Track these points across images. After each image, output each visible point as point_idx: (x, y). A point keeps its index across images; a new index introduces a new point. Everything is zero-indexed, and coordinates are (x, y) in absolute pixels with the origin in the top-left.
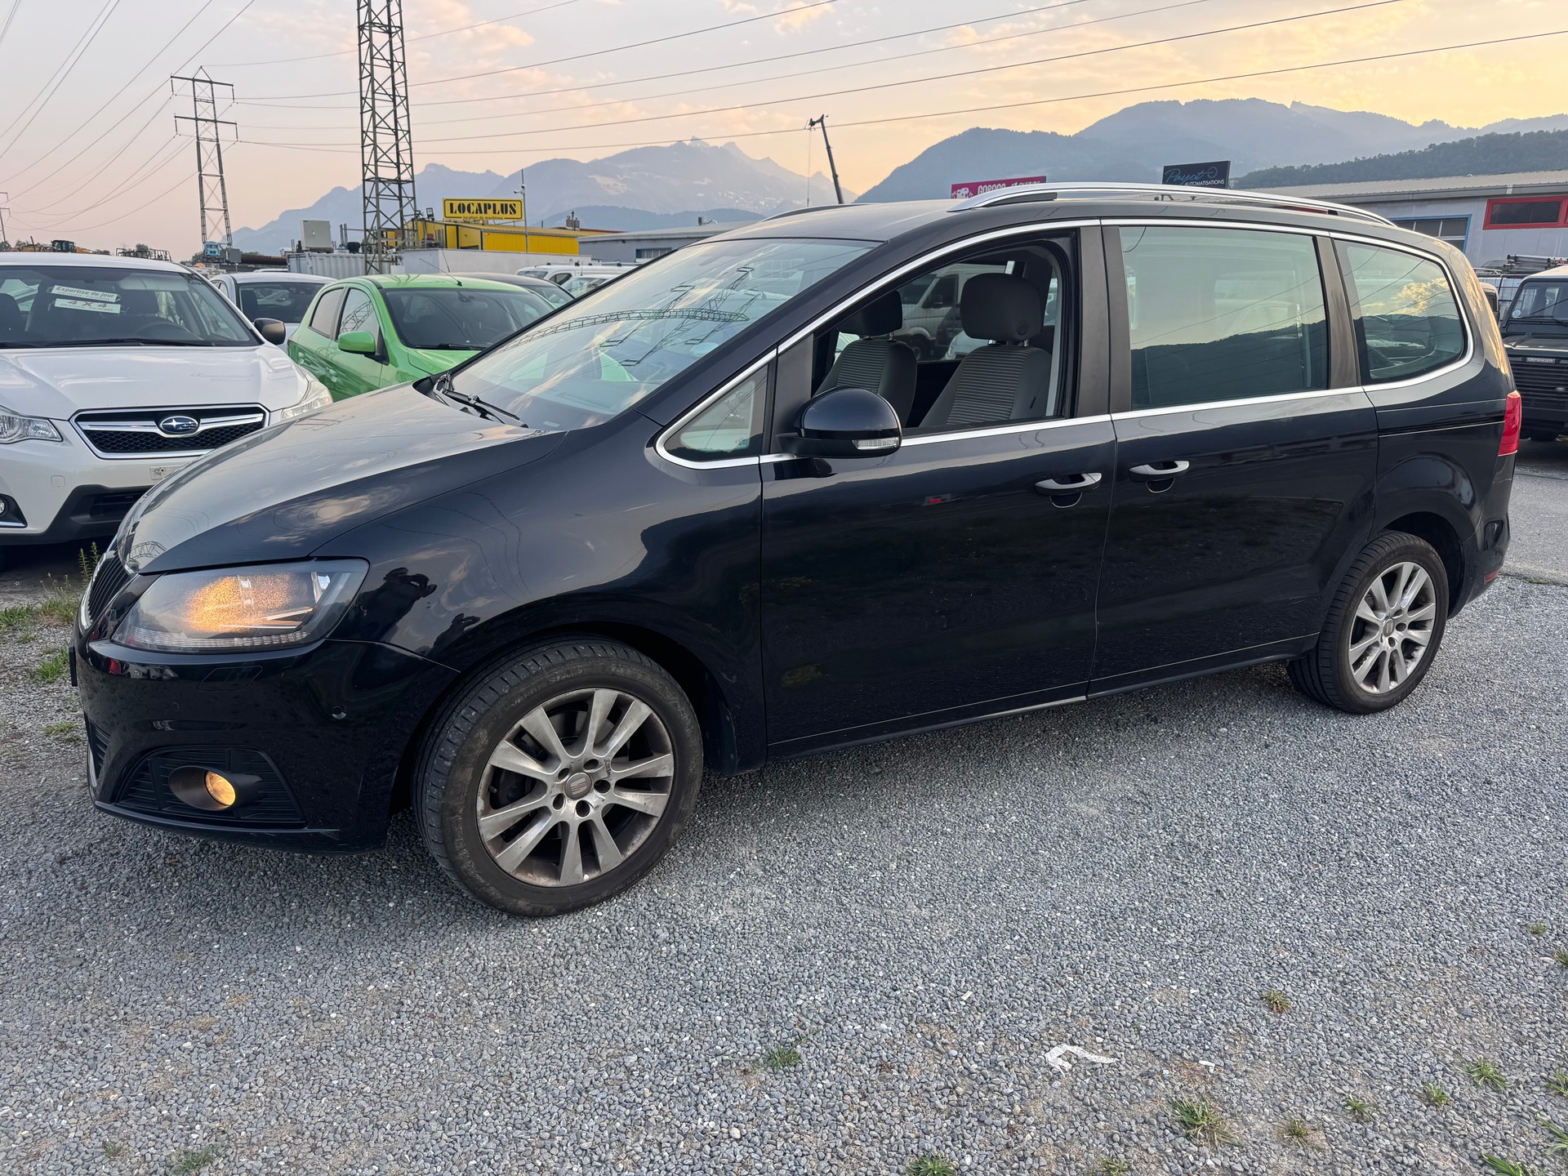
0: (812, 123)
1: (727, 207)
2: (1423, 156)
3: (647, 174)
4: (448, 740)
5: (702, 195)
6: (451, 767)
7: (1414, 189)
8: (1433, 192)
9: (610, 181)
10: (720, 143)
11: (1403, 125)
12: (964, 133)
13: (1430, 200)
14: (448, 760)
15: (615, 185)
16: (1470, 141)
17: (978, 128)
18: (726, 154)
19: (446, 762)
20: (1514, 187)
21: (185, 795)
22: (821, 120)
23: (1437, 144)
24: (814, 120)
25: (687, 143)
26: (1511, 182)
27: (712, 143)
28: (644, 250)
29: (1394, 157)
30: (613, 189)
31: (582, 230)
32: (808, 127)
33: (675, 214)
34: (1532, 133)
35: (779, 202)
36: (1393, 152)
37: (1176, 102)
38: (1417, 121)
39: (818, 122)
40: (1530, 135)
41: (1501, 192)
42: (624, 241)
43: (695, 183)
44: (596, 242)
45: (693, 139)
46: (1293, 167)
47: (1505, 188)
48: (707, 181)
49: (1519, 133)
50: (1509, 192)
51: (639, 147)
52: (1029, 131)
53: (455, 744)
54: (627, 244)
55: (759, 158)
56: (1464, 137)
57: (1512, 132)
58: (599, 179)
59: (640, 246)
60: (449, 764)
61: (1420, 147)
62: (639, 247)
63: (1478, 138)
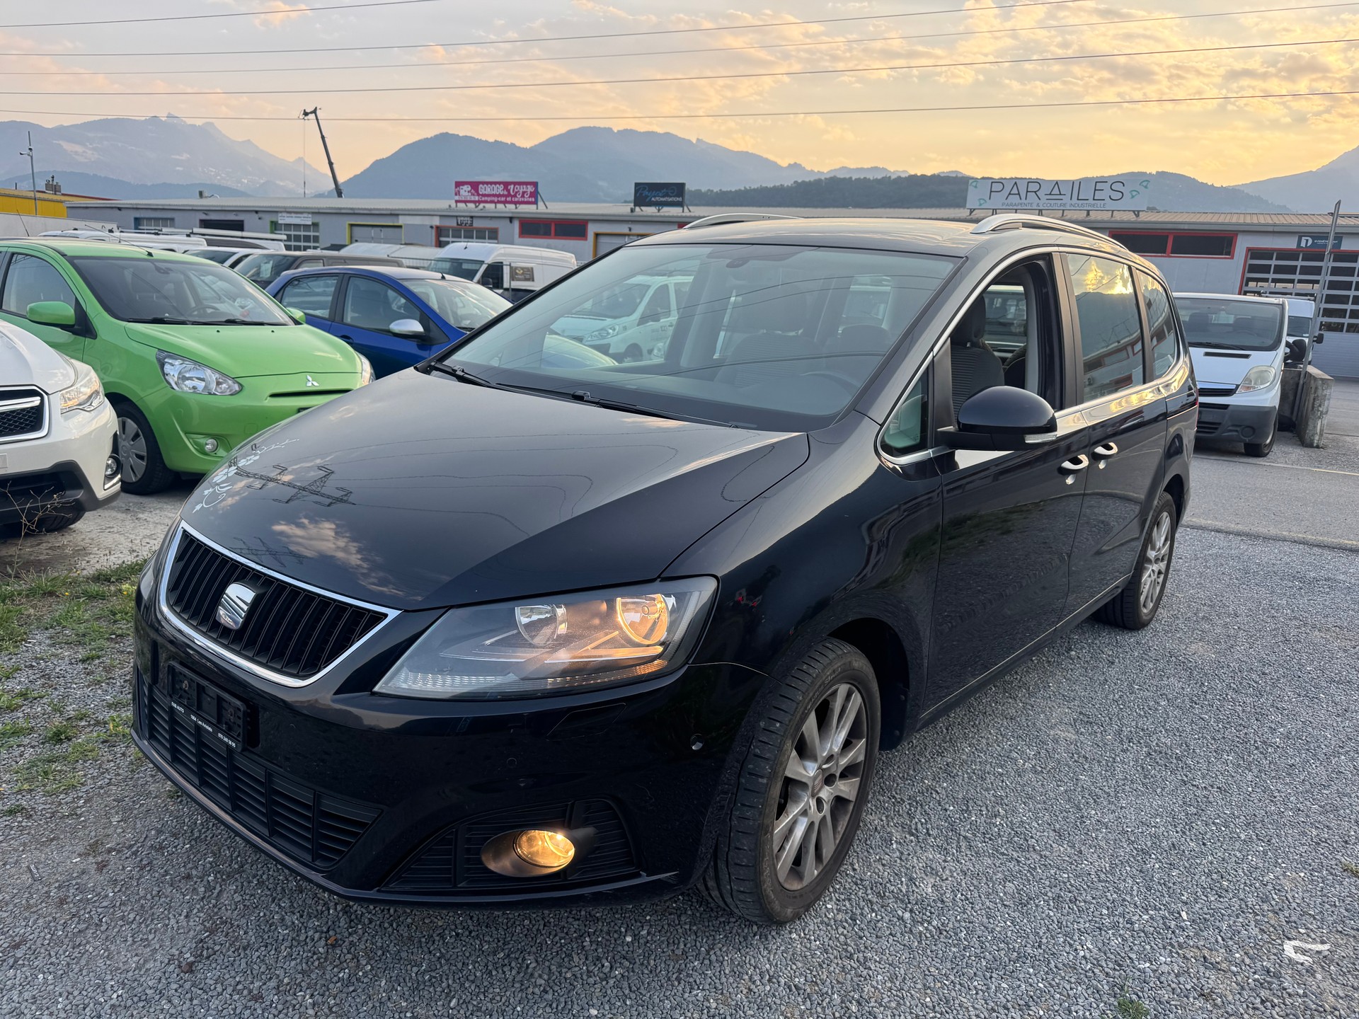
0: (306, 114)
1: (208, 182)
2: (789, 189)
3: (120, 144)
4: (756, 755)
5: (180, 169)
6: (767, 784)
9: (79, 149)
10: (199, 122)
11: (775, 164)
12: (436, 136)
14: (762, 777)
15: (84, 152)
16: (820, 180)
17: (447, 133)
18: (205, 133)
19: (760, 780)
21: (500, 865)
22: (314, 112)
23: (800, 181)
24: (308, 111)
25: (163, 119)
27: (189, 122)
28: (144, 218)
29: (771, 189)
30: (81, 156)
31: (63, 195)
32: (302, 117)
33: (153, 185)
34: (859, 179)
35: (262, 181)
36: (770, 185)
37: (610, 129)
38: (784, 163)
39: (311, 113)
40: (858, 180)
42: (120, 209)
43: (173, 157)
44: (87, 208)
45: (169, 116)
46: (700, 190)
48: (185, 156)
49: (851, 178)
51: (109, 117)
52: (491, 140)
53: (767, 759)
54: (123, 212)
55: (240, 140)
56: (816, 177)
57: (848, 176)
58: (67, 146)
59: (138, 214)
60: (765, 781)
61: (788, 183)
62: (138, 216)
63: (826, 179)
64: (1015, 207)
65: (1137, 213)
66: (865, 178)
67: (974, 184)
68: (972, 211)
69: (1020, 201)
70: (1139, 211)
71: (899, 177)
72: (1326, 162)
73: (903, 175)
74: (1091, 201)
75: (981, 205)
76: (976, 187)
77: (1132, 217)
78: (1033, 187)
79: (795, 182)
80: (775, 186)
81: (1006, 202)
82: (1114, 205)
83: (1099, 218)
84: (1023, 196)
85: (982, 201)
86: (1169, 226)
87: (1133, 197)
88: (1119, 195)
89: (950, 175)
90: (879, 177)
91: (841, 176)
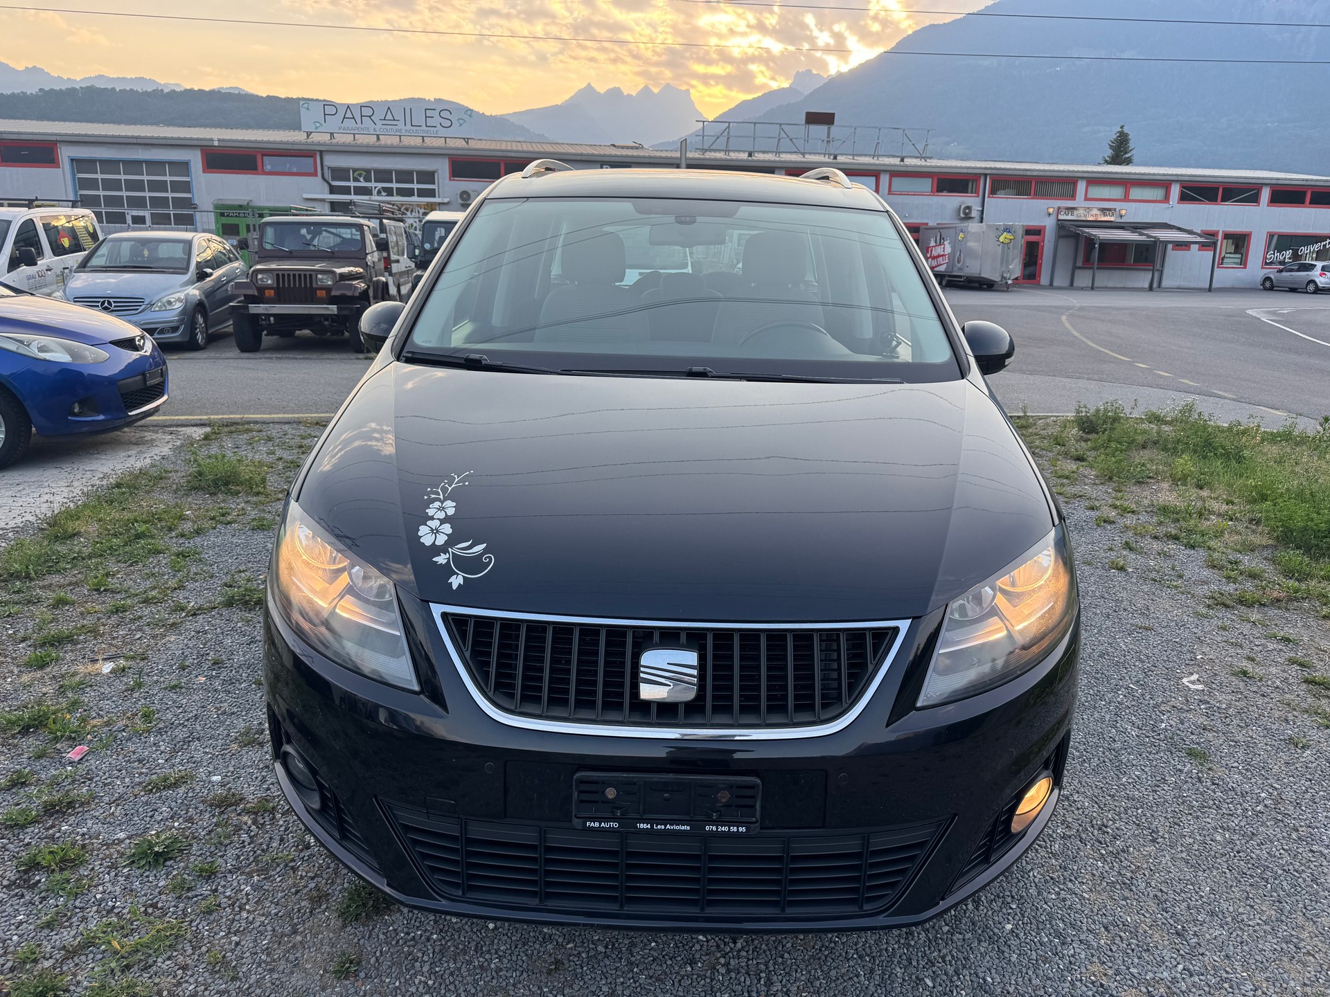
7: (136, 134)
8: (152, 138)
11: (9, 68)
13: (152, 145)
20: (219, 140)
23: (47, 89)
26: (216, 135)
38: (19, 66)
41: (209, 143)
47: (212, 140)
50: (216, 143)
61: (32, 90)
64: (352, 132)
65: (467, 140)
66: (131, 90)
67: (306, 106)
68: (309, 134)
69: (357, 126)
70: (468, 139)
71: (173, 91)
72: (567, 97)
73: (178, 89)
74: (424, 127)
75: (317, 128)
76: (308, 109)
77: (461, 144)
78: (367, 112)
79: (41, 90)
80: (13, 94)
81: (343, 126)
82: (443, 132)
83: (389, 142)
84: (359, 120)
85: (318, 125)
86: (499, 154)
87: (461, 125)
88: (448, 123)
89: (232, 91)
90: (149, 90)
91: (101, 85)
